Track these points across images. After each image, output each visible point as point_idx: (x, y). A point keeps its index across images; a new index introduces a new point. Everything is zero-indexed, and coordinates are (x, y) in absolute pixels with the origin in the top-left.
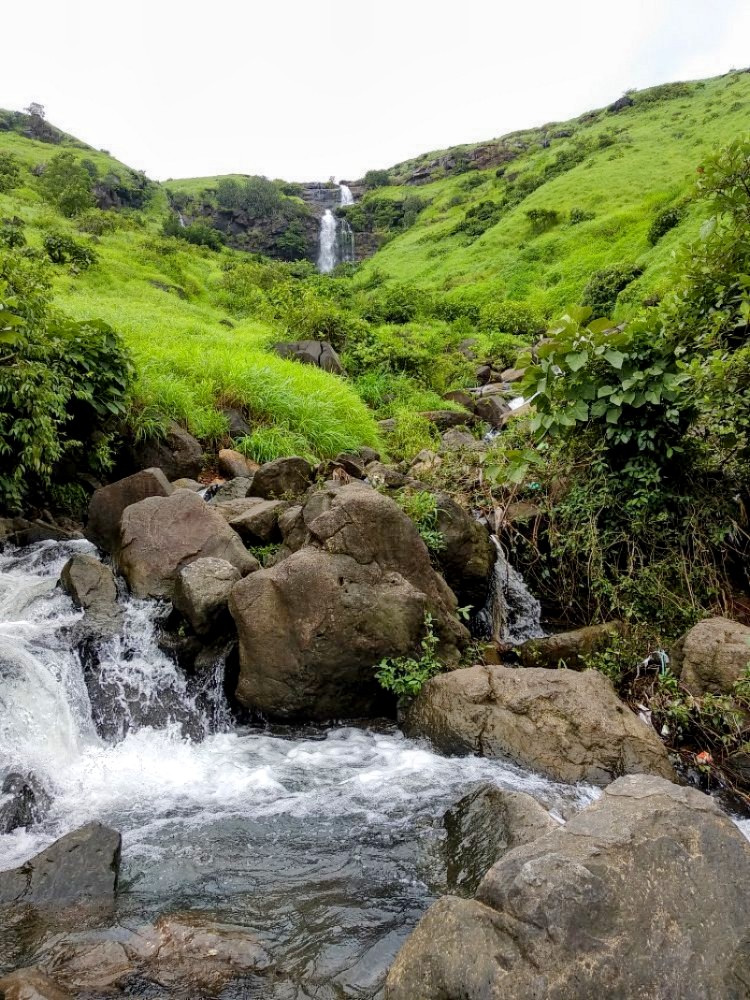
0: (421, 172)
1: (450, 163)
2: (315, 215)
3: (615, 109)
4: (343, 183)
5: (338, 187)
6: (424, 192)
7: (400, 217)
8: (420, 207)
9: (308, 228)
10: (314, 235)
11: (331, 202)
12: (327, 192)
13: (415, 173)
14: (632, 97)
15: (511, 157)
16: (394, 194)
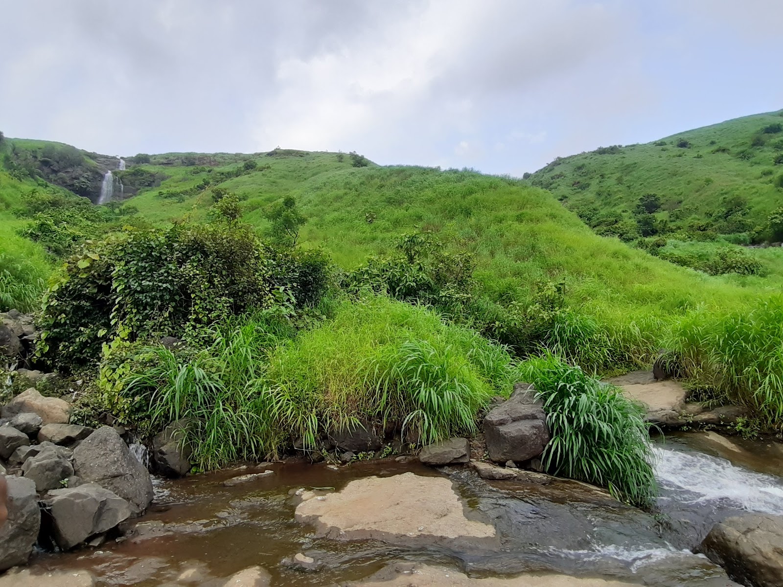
0: (168, 161)
1: (184, 161)
2: (102, 172)
3: (270, 154)
4: (122, 158)
5: (119, 159)
6: (168, 171)
7: (151, 182)
8: (163, 178)
9: (95, 178)
10: (98, 183)
11: (113, 167)
12: (111, 162)
13: (165, 161)
14: (277, 151)
15: (218, 164)
16: (152, 169)
